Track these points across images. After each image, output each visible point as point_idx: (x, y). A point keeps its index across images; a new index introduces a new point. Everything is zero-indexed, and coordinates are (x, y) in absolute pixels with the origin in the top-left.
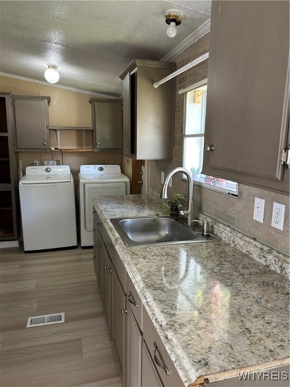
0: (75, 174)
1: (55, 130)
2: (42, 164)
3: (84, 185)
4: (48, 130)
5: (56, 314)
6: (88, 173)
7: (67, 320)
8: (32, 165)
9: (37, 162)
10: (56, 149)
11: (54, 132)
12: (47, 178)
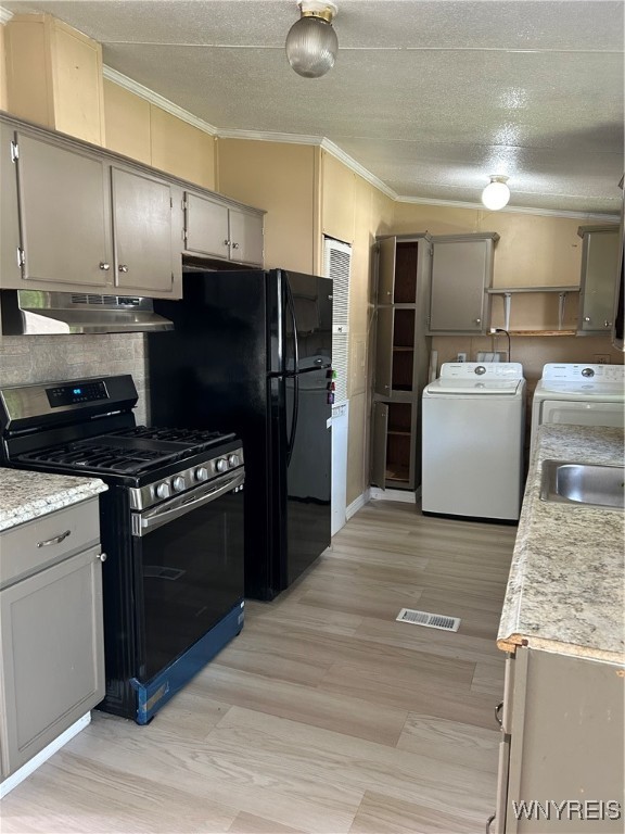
0: (531, 380)
1: (503, 295)
2: (472, 359)
3: (542, 403)
4: (487, 296)
5: (446, 617)
6: (557, 379)
7: (461, 630)
8: (455, 360)
9: (464, 355)
10: (498, 331)
11: (501, 298)
12: (478, 385)
